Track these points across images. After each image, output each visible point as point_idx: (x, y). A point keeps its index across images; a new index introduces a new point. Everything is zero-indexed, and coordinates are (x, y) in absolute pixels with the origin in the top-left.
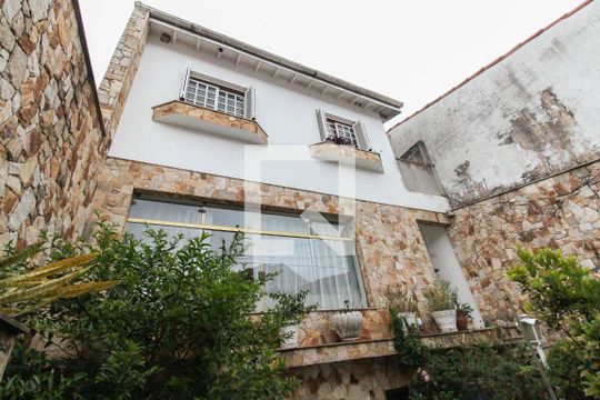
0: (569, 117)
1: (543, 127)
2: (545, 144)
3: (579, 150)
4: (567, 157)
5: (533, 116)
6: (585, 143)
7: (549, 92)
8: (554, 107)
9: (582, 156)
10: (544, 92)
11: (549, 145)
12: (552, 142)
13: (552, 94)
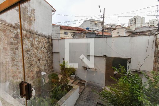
0: (34, 20)
1: (28, 16)
2: (26, 21)
3: (32, 28)
4: (29, 28)
5: (28, 11)
6: (34, 28)
7: (34, 10)
8: (33, 14)
9: (31, 30)
10: (33, 9)
11: (27, 22)
12: (28, 22)
13: (34, 11)
